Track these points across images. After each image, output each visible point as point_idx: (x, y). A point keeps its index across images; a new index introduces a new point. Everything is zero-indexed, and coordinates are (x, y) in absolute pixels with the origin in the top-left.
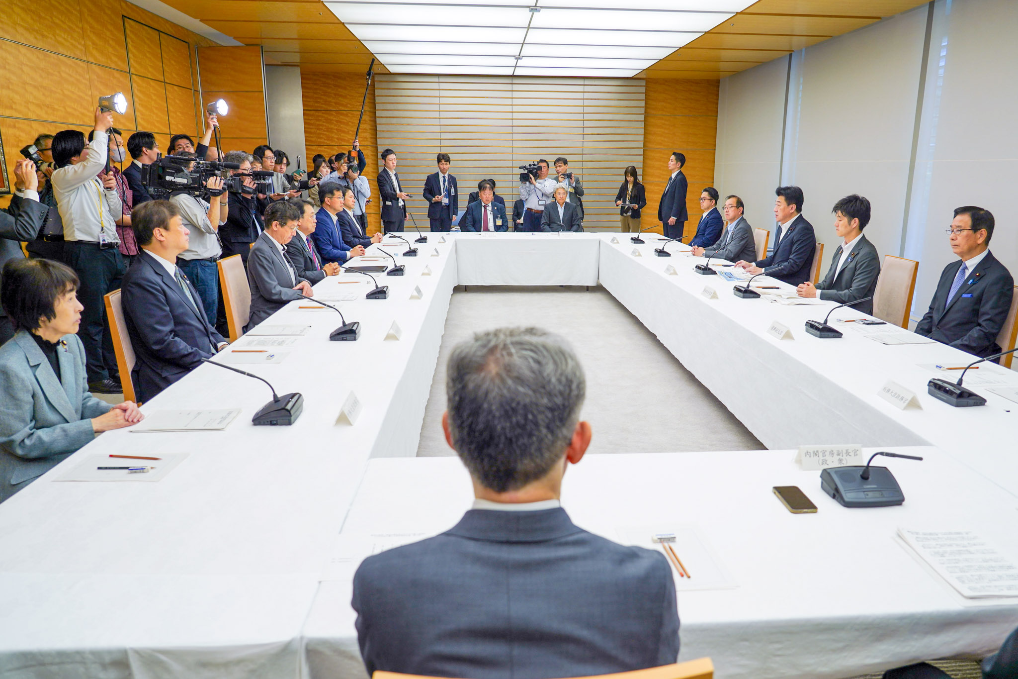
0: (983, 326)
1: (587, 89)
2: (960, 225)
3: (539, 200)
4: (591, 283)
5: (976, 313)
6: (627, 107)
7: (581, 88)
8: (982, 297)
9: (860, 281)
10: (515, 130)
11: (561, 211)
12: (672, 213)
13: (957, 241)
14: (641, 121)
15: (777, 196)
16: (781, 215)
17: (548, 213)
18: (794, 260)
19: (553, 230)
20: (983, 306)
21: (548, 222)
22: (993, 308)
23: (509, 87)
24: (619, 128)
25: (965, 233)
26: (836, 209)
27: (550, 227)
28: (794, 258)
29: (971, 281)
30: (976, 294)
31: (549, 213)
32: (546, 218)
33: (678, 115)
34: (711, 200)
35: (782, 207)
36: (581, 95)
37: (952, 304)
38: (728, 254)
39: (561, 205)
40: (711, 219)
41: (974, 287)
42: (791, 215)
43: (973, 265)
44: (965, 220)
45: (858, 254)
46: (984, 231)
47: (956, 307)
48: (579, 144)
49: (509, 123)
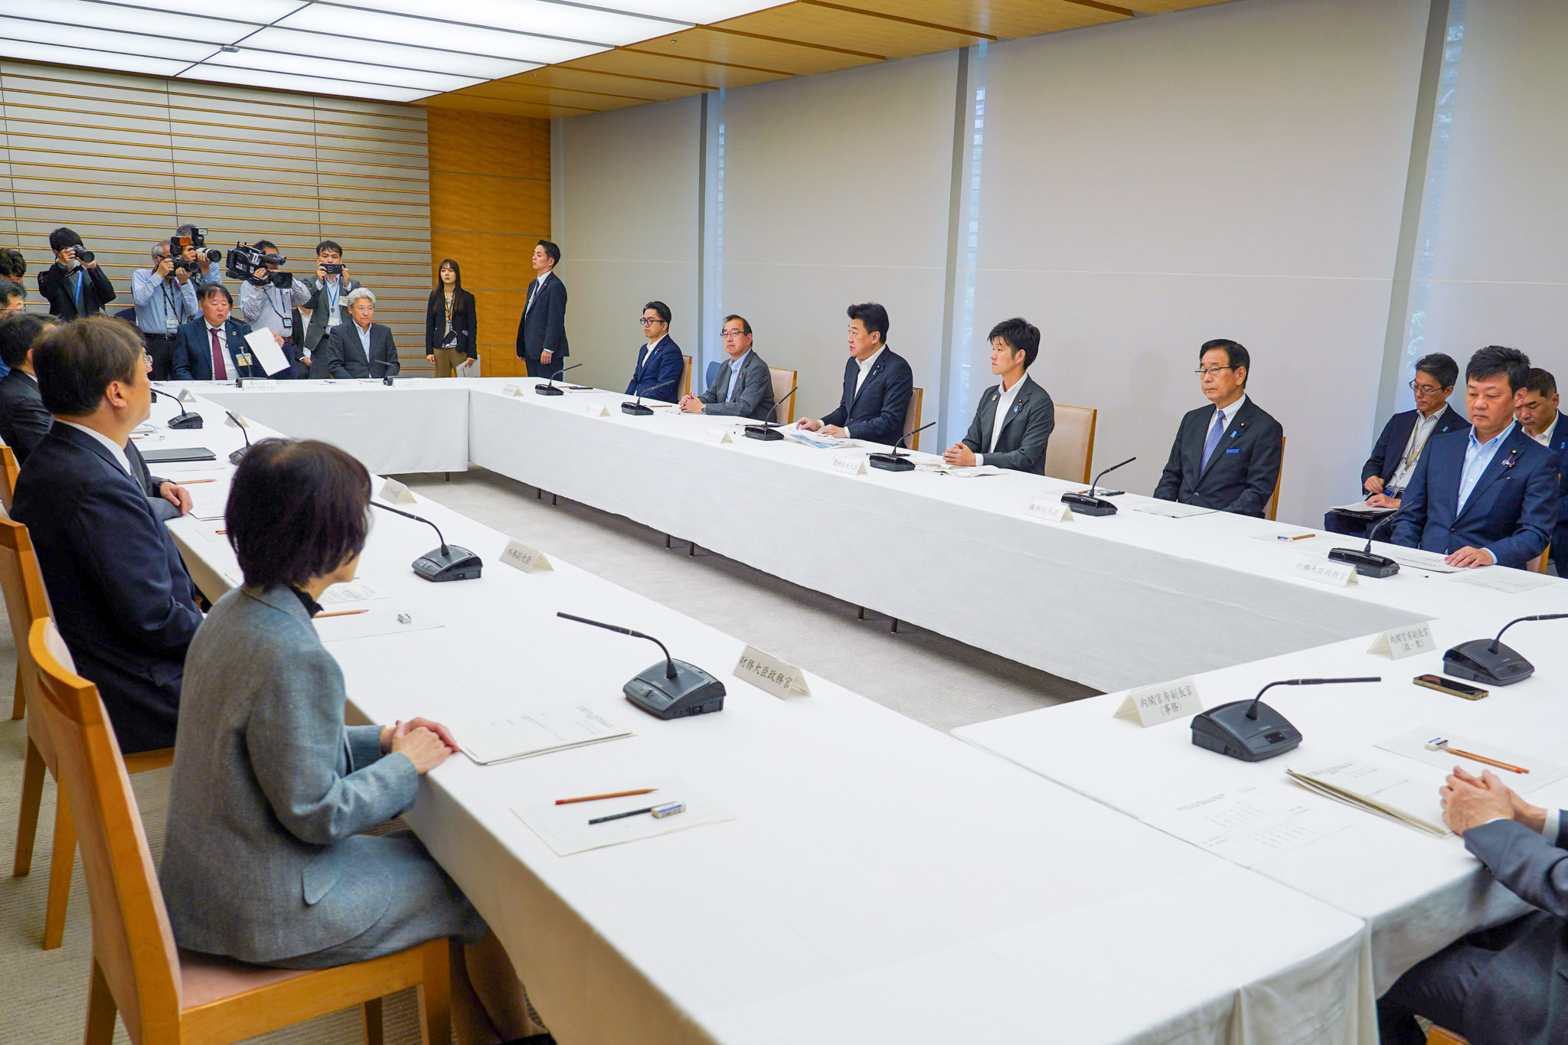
0: (1255, 487)
1: (321, 116)
2: (1216, 361)
3: (283, 319)
4: (460, 467)
5: (1245, 473)
6: (397, 154)
7: (308, 114)
8: (1252, 452)
9: (1034, 437)
10: (180, 182)
11: (365, 339)
12: (545, 343)
13: (1213, 383)
14: (424, 181)
15: (850, 319)
16: (858, 346)
17: (341, 342)
18: (891, 414)
19: (354, 376)
20: (1253, 464)
21: (343, 360)
22: (1265, 464)
23: (162, 99)
24: (384, 190)
25: (1223, 372)
26: (992, 336)
27: (346, 369)
28: (891, 411)
29: (1235, 433)
30: (1245, 448)
31: (343, 343)
32: (337, 351)
33: (486, 175)
34: (661, 322)
35: (860, 336)
36: (309, 127)
37: (1211, 465)
38: (743, 408)
39: (365, 328)
40: (666, 354)
41: (1240, 440)
42: (871, 349)
43: (1232, 413)
44: (1219, 356)
45: (1028, 401)
46: (1242, 369)
47: (1219, 466)
48: (312, 217)
49: (167, 168)
